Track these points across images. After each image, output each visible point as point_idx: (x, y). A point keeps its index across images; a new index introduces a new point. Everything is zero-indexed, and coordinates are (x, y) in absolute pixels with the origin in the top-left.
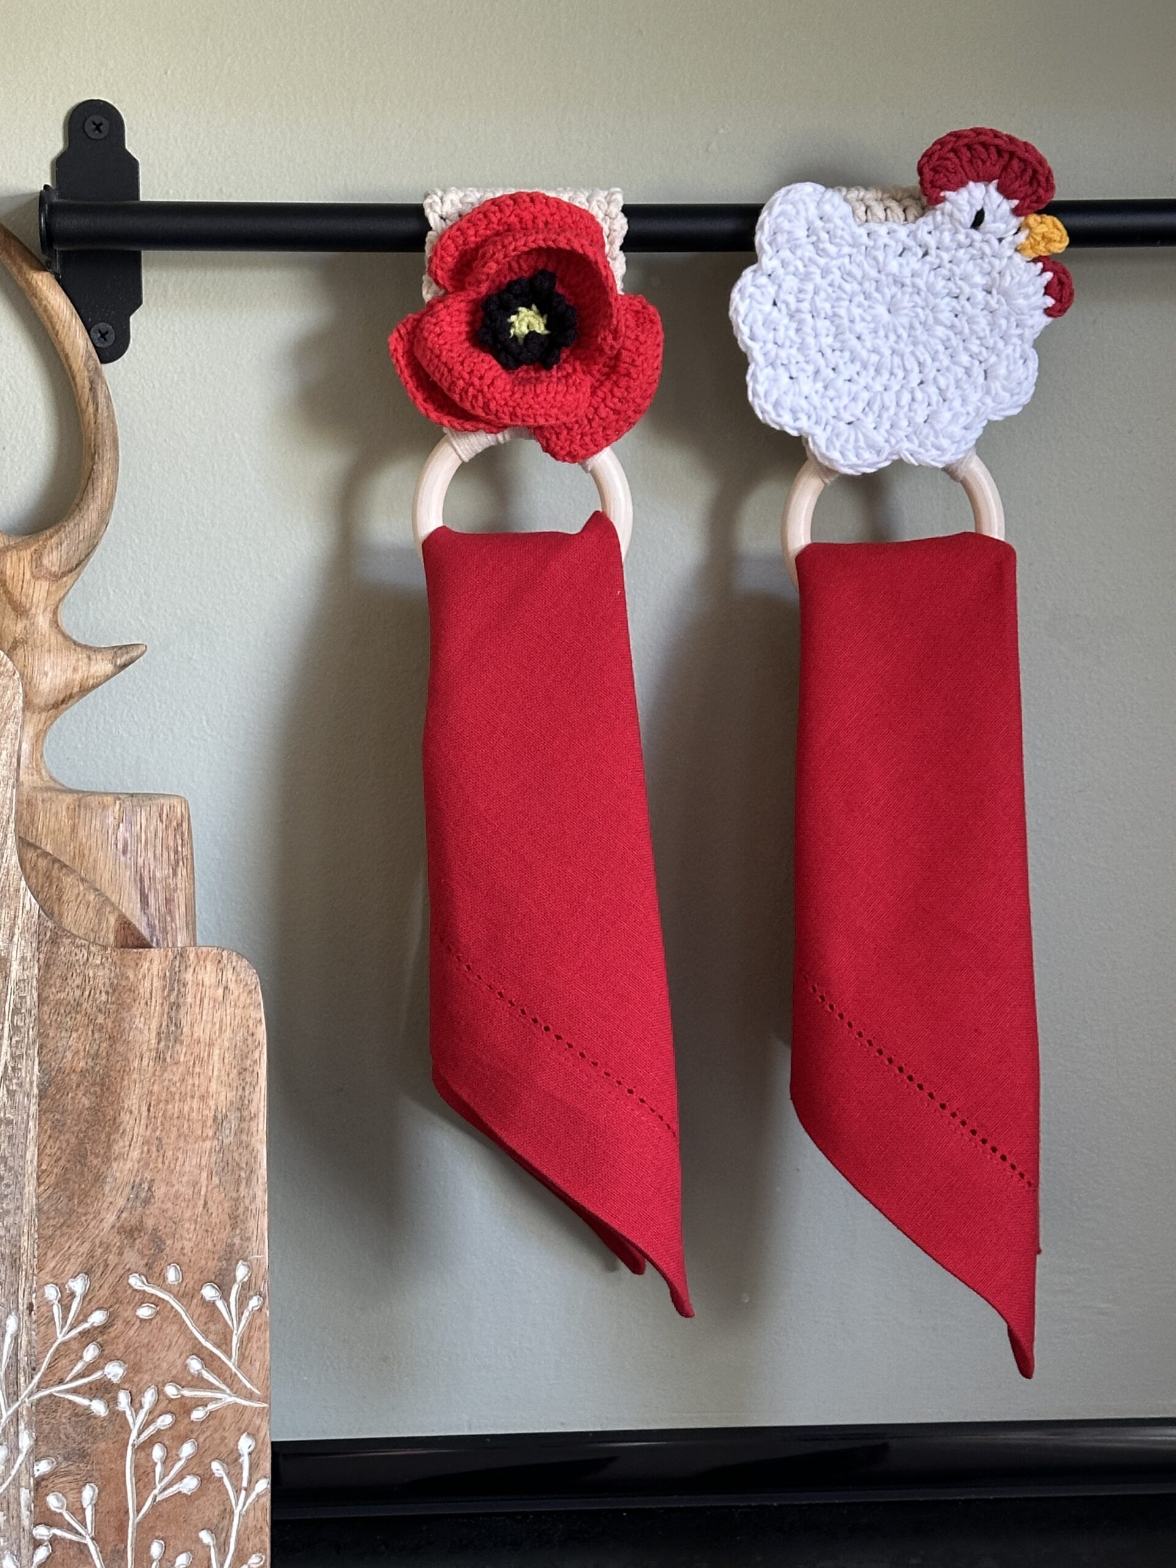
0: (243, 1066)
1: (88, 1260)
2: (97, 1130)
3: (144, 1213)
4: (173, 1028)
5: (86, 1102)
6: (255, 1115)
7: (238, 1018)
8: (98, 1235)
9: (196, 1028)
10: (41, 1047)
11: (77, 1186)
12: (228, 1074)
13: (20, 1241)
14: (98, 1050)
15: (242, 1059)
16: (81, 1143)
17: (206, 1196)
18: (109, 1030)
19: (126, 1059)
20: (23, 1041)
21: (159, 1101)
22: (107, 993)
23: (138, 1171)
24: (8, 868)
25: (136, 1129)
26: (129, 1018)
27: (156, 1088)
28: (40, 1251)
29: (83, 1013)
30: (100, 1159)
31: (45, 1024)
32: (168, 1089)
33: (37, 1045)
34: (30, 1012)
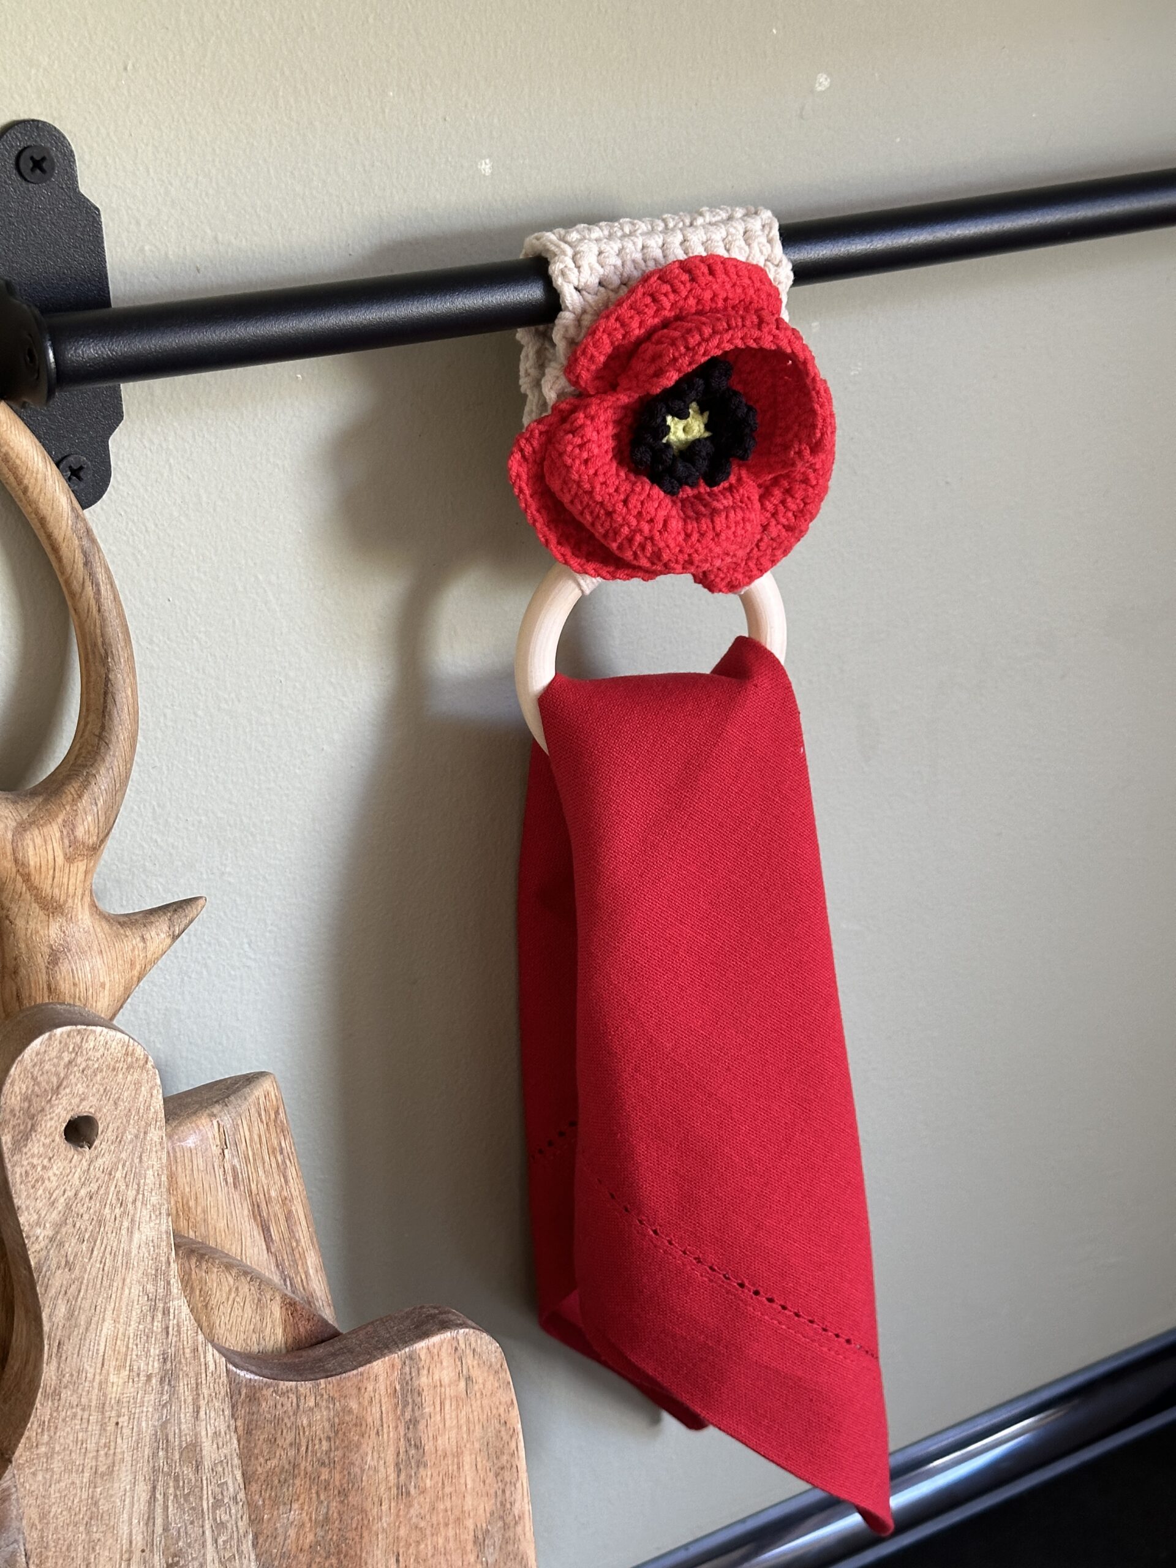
0: (499, 1464)
4: (413, 1452)
7: (487, 1409)
9: (440, 1442)
10: (256, 1537)
12: (484, 1482)
14: (327, 1513)
15: (498, 1458)
18: (337, 1483)
19: (363, 1511)
20: (231, 1538)
22: (329, 1439)
24: (178, 1325)
26: (359, 1460)
27: (402, 1532)
29: (302, 1473)
31: (256, 1506)
32: (416, 1527)
33: (250, 1536)
34: (235, 1499)
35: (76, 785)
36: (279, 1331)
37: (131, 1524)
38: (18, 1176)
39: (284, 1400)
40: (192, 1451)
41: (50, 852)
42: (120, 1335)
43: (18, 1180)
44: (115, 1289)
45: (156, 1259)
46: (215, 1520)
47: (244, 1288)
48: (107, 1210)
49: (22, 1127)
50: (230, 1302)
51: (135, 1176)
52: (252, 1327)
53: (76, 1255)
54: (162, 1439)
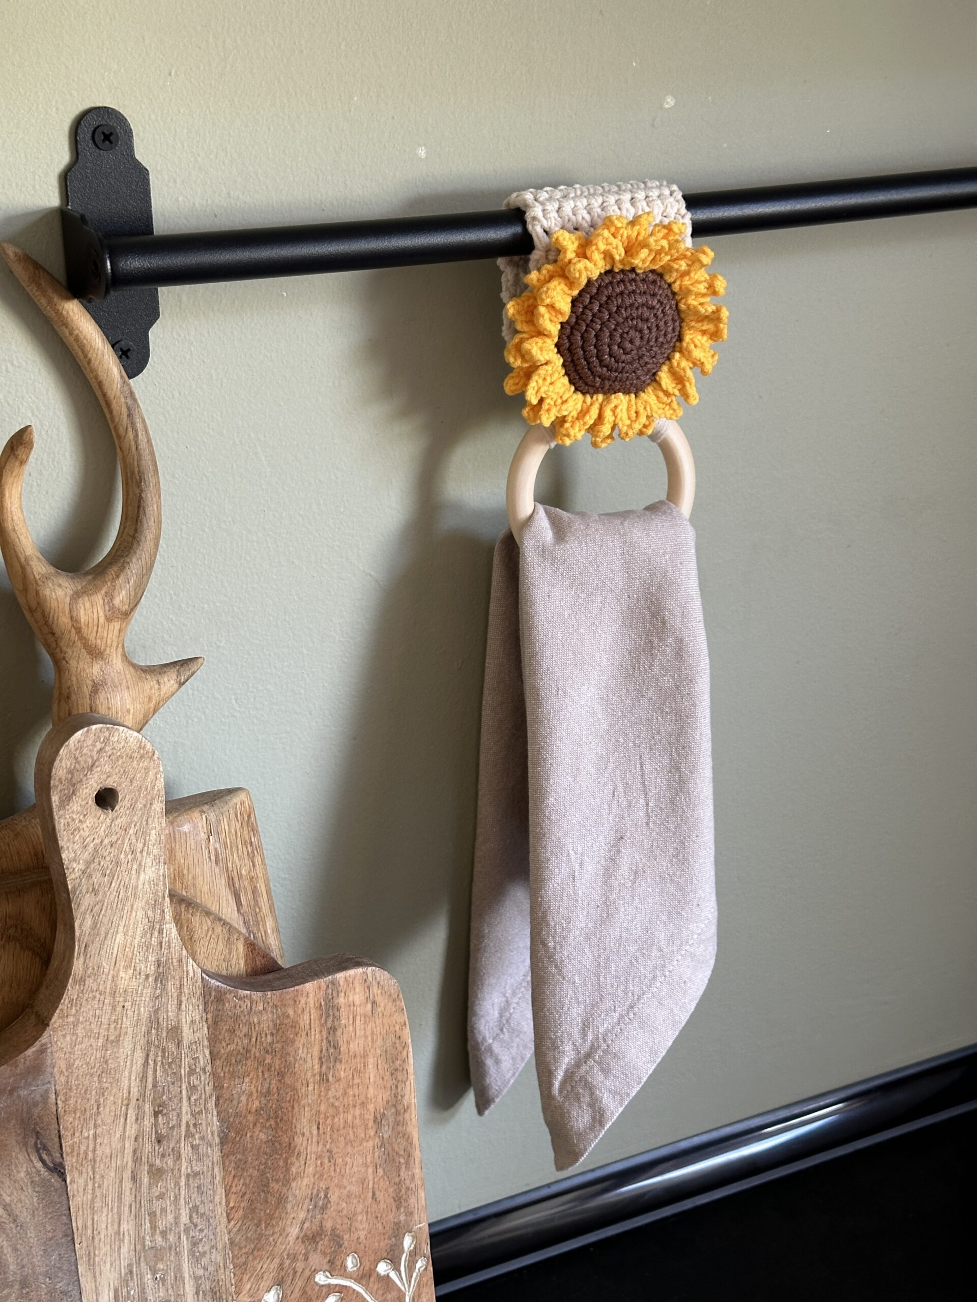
0: (394, 1067)
1: (279, 1273)
2: (276, 1158)
3: (323, 1218)
4: (332, 1050)
5: (263, 1136)
6: (408, 1107)
7: (386, 1026)
8: (285, 1249)
9: (352, 1046)
10: (218, 1099)
11: (262, 1213)
12: (383, 1078)
13: (218, 1275)
14: (269, 1087)
15: (393, 1062)
16: (263, 1174)
17: (373, 1188)
18: (277, 1067)
19: (294, 1089)
20: (200, 1098)
21: (326, 1118)
22: (272, 1034)
23: (314, 1184)
24: (169, 942)
25: (309, 1148)
26: (293, 1052)
27: (323, 1108)
28: (236, 1278)
29: (253, 1057)
30: (280, 1183)
31: (219, 1077)
32: (333, 1105)
33: (214, 1098)
34: (204, 1070)
35: (116, 568)
36: (242, 962)
37: (130, 1079)
38: (62, 825)
39: (241, 1003)
40: (175, 1032)
41: (95, 614)
42: (128, 944)
43: (62, 828)
44: (126, 911)
45: (155, 894)
46: (189, 1083)
47: (219, 929)
48: (122, 856)
49: (66, 792)
50: (208, 938)
51: (143, 833)
52: (223, 957)
53: (100, 885)
54: (154, 1020)
